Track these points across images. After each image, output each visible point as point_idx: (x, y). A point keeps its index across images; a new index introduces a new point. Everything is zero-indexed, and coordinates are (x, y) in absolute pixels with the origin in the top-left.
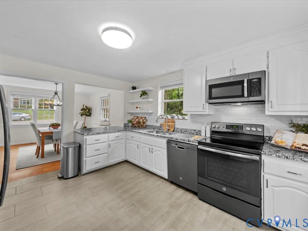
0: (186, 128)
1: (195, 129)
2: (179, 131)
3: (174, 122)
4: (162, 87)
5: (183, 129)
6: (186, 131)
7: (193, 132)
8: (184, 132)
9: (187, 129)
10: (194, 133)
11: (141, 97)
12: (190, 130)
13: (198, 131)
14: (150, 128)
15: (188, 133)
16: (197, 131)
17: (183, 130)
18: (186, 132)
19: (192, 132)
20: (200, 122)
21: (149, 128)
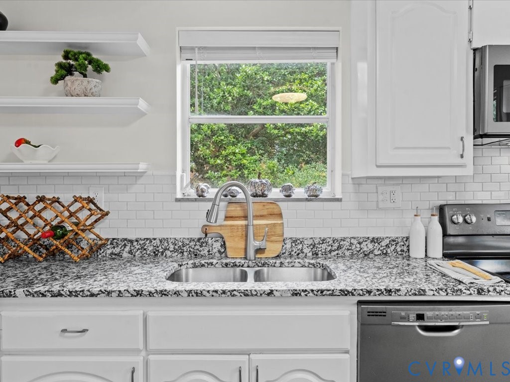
0: (338, 236)
1: (376, 236)
2: (306, 250)
3: (280, 215)
4: (192, 49)
5: (323, 241)
6: (339, 248)
7: (368, 247)
8: (330, 251)
9: (344, 240)
10: (372, 252)
11: (55, 81)
12: (355, 242)
13: (387, 241)
14: (125, 255)
15: (348, 253)
16: (384, 244)
17: (324, 246)
18: (340, 252)
19: (365, 249)
20: (392, 205)
21: (119, 255)
